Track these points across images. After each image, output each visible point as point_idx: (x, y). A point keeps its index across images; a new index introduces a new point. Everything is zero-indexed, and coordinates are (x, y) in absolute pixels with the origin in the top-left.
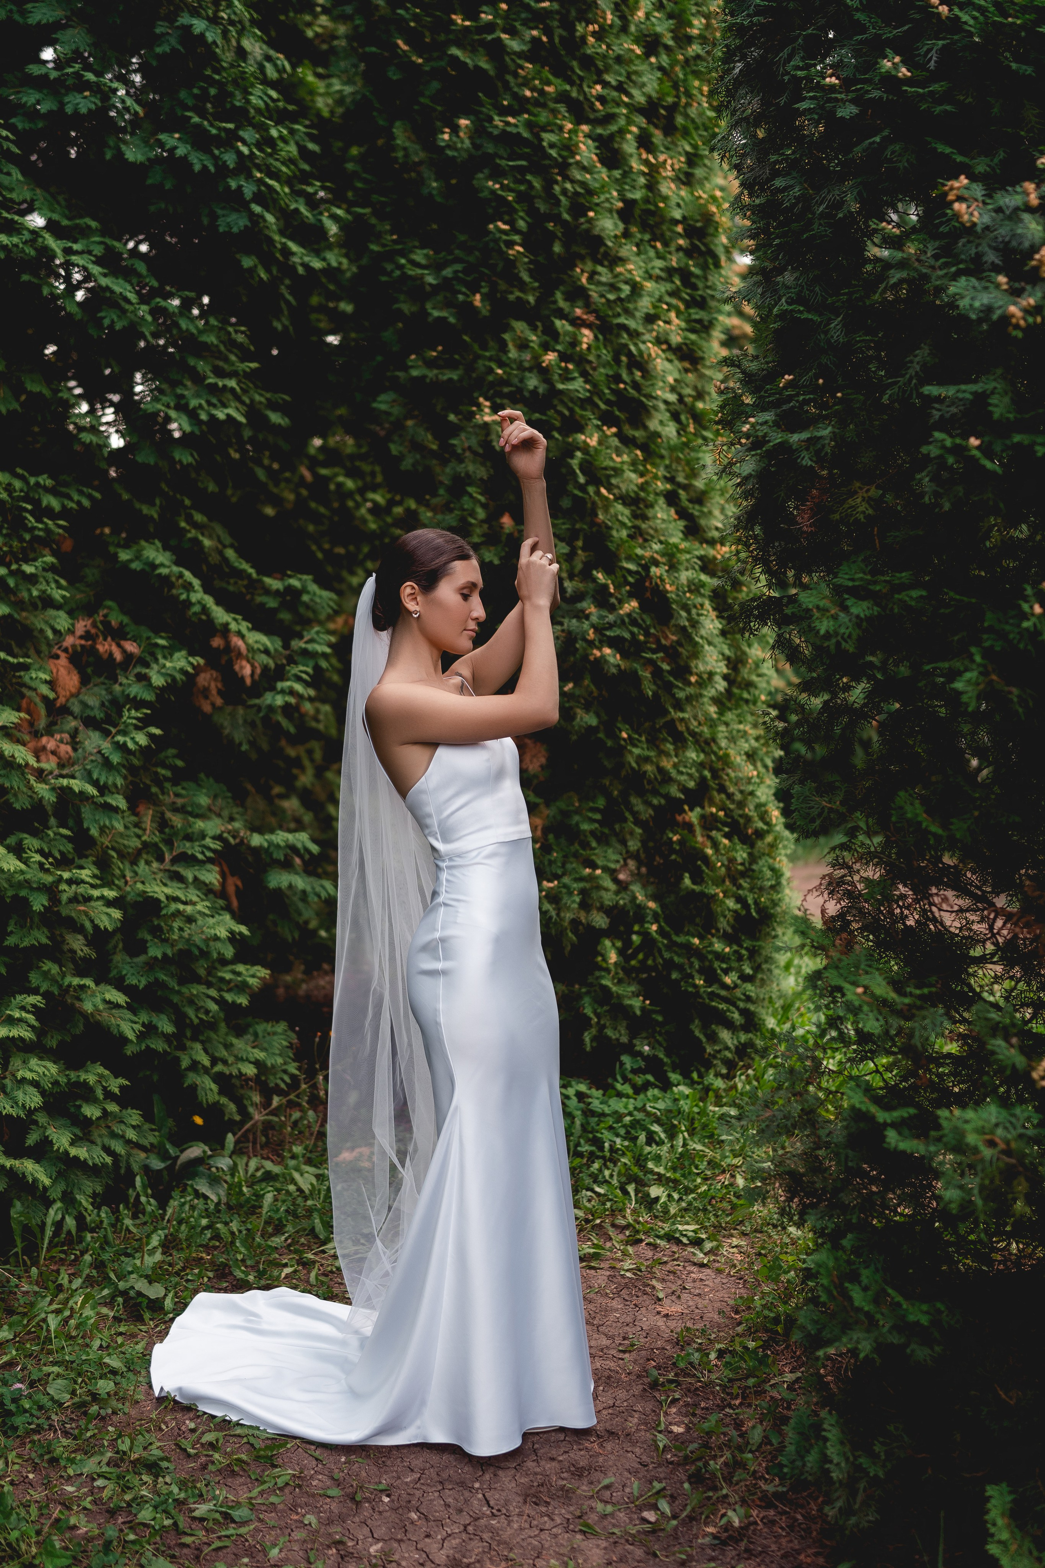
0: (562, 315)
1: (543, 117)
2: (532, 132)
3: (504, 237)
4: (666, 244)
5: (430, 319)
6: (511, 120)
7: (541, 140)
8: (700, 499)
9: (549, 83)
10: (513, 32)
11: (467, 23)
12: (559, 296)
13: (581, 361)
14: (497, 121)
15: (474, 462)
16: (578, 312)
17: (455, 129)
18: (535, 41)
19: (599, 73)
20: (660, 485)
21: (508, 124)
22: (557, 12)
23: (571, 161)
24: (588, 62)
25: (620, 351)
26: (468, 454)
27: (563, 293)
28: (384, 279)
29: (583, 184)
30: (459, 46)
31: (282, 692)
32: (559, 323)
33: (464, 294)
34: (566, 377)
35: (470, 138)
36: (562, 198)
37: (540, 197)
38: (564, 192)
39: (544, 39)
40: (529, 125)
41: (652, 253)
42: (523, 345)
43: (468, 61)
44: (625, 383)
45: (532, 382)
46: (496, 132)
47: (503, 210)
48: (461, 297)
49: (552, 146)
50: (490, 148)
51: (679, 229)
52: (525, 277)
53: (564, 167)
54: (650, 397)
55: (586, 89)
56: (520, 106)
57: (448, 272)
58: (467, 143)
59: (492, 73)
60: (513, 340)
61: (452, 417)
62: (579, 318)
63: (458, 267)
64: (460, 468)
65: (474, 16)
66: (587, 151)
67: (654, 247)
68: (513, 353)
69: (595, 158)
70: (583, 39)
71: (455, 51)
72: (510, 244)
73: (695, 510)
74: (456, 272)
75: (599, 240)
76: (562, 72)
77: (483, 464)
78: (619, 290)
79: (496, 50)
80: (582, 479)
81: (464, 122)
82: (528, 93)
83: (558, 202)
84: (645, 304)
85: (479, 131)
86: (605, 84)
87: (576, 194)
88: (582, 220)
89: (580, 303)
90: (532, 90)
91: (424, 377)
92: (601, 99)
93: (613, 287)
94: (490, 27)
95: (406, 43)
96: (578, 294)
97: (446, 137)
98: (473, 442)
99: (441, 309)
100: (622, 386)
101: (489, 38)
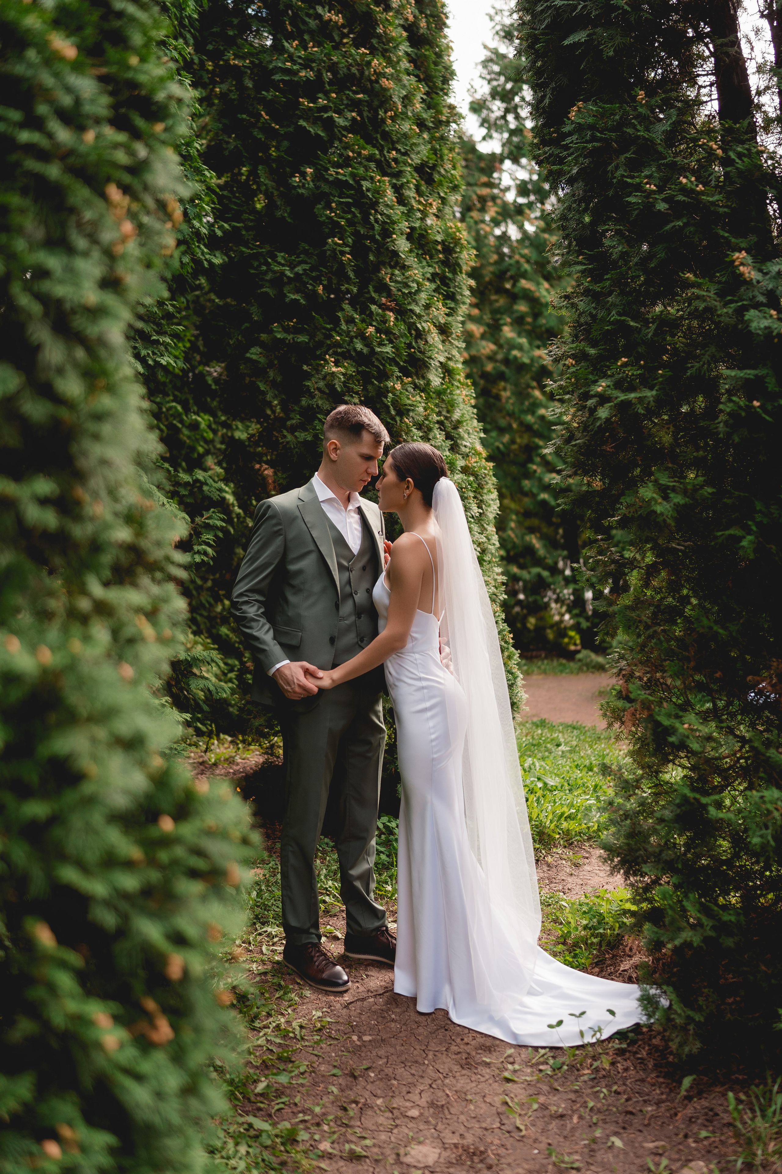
0: (374, 302)
1: (361, 171)
2: (354, 180)
3: (339, 248)
4: (431, 257)
5: (287, 300)
6: (340, 170)
7: (362, 186)
8: (457, 425)
9: (365, 149)
10: (339, 112)
11: (312, 105)
12: (371, 288)
13: (388, 332)
14: (332, 171)
15: (321, 398)
16: (384, 300)
17: (303, 175)
18: (354, 119)
19: (393, 143)
20: (435, 418)
21: (337, 173)
22: (367, 101)
23: (381, 200)
24: (386, 136)
25: (411, 326)
26: (317, 392)
27: (374, 287)
28: (252, 271)
29: (389, 217)
30: (306, 120)
31: (198, 552)
32: (373, 307)
33: (311, 284)
34: (381, 344)
35: (313, 181)
36: (376, 225)
37: (359, 223)
38: (376, 220)
39: (359, 118)
40: (353, 175)
41: (424, 263)
42: (350, 321)
43: (311, 130)
44: (414, 348)
45: (359, 346)
46: (331, 179)
47: (335, 229)
48: (310, 287)
49: (368, 190)
50: (325, 188)
51: (439, 247)
52: (352, 275)
53: (374, 204)
54: (430, 358)
55: (385, 153)
56: (346, 162)
57: (299, 269)
58: (311, 185)
59: (325, 139)
60: (344, 317)
61: (305, 367)
62: (384, 304)
63: (307, 267)
64: (313, 402)
65: (314, 100)
66: (390, 195)
67: (425, 259)
68: (344, 327)
69: (395, 200)
70: (383, 121)
71: (302, 123)
72: (343, 253)
73: (454, 433)
74: (305, 270)
75: (395, 254)
76: (370, 141)
77: (327, 400)
78: (409, 287)
79: (329, 125)
80: (393, 412)
81: (309, 170)
82: (351, 154)
83: (373, 228)
84: (423, 296)
85: (318, 176)
86: (398, 151)
87: (385, 223)
88: (388, 240)
89: (384, 294)
90: (353, 152)
91: (284, 339)
92: (395, 160)
93: (407, 286)
94: (325, 109)
95: (267, 115)
96: (383, 288)
97: (297, 179)
98: (321, 384)
99: (294, 294)
100: (413, 350)
101: (326, 116)
